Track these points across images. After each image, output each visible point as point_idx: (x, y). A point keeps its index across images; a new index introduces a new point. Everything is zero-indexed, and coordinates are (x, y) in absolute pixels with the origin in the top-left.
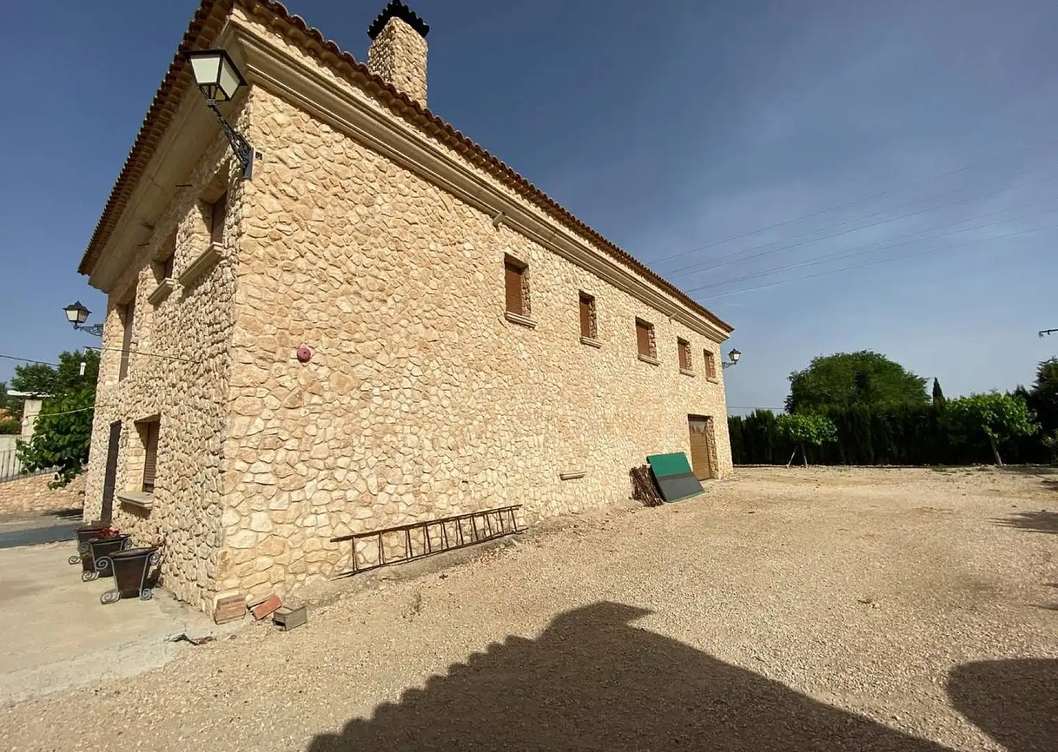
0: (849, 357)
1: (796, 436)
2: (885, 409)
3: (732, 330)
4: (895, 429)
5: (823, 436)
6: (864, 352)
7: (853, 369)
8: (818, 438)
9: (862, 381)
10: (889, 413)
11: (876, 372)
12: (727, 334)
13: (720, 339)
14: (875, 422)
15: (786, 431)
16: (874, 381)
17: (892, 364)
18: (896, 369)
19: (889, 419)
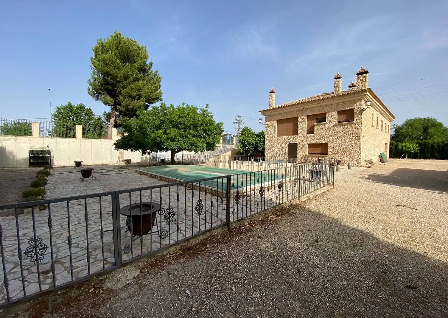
0: (421, 120)
1: (406, 150)
2: (436, 142)
3: (395, 118)
4: (439, 149)
5: (415, 150)
6: (428, 118)
7: (423, 124)
8: (413, 150)
9: (426, 129)
10: (437, 144)
11: (432, 126)
12: (393, 120)
13: (391, 121)
14: (432, 146)
15: (402, 148)
16: (431, 130)
17: (440, 123)
18: (441, 125)
19: (438, 145)
